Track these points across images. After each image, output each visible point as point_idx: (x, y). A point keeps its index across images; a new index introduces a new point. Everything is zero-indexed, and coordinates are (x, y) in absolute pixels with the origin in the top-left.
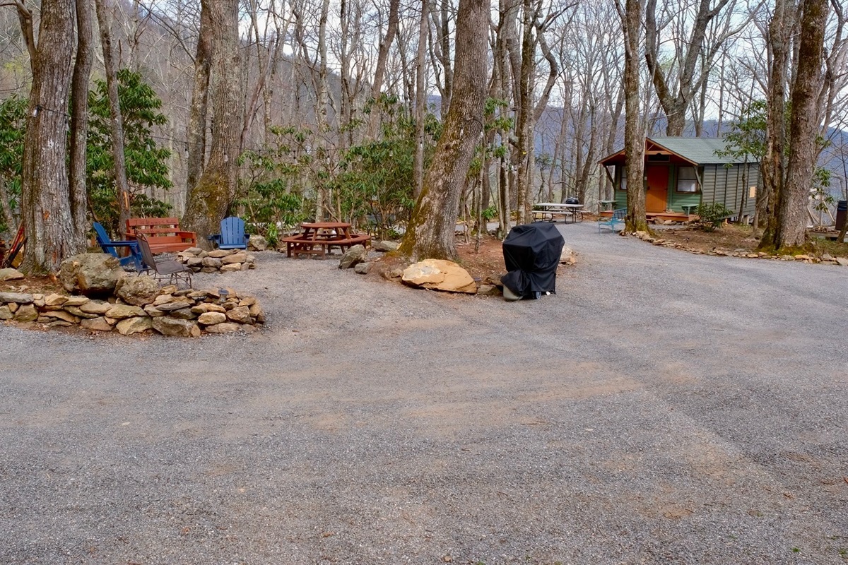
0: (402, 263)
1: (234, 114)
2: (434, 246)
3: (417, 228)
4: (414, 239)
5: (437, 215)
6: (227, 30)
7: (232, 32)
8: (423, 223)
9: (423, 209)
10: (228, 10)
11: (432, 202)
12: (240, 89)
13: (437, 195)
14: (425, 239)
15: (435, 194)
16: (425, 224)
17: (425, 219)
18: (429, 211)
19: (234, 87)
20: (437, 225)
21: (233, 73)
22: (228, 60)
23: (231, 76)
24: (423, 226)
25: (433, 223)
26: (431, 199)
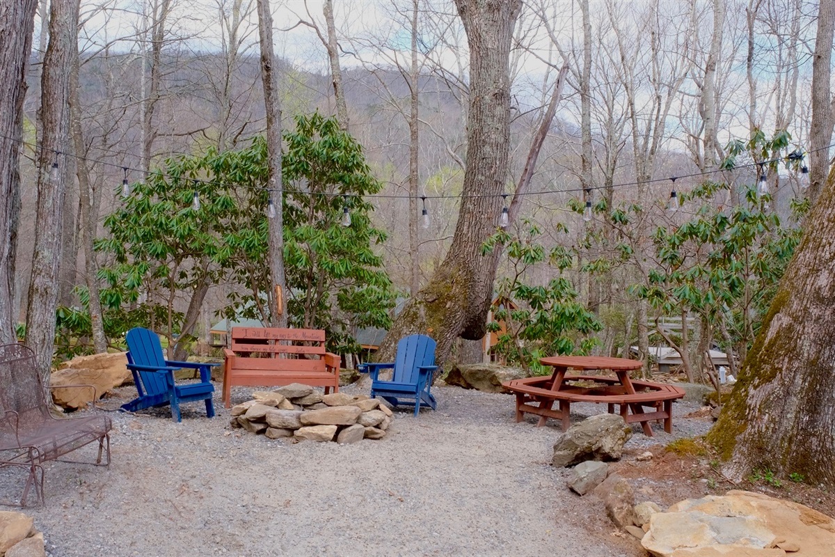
0: (695, 477)
1: (491, 177)
2: (802, 443)
3: (752, 391)
4: (742, 417)
5: (812, 363)
6: (488, 55)
7: (495, 57)
8: (769, 379)
9: (772, 344)
10: (492, 25)
11: (799, 328)
12: (502, 140)
13: (815, 311)
14: (773, 421)
15: (806, 309)
16: (775, 383)
17: (775, 371)
18: (789, 351)
19: (493, 136)
20: (812, 387)
21: (494, 116)
22: (487, 97)
23: (489, 121)
24: (768, 387)
25: (799, 380)
26: (795, 319)
